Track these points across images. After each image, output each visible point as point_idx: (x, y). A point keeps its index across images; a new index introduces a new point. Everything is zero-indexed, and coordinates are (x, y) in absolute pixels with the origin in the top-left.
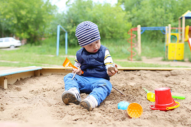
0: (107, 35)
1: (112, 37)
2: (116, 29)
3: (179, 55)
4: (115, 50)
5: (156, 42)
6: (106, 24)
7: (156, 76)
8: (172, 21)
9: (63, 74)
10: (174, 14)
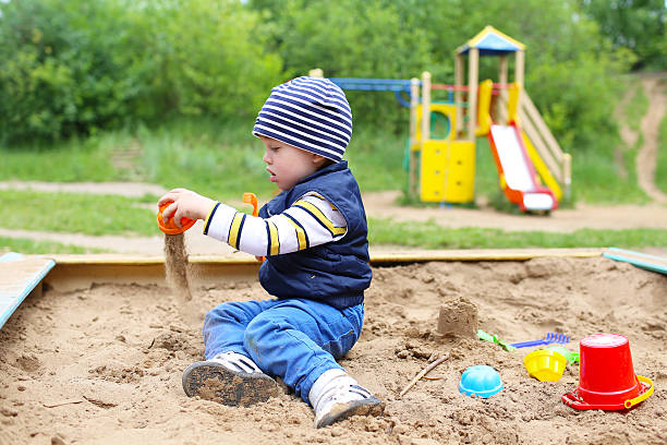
0: (183, 99)
1: (205, 108)
2: (221, 80)
3: (459, 183)
4: (220, 161)
5: (374, 134)
6: (183, 55)
7: (481, 283)
8: (426, 59)
9: (137, 282)
10: (433, 35)
